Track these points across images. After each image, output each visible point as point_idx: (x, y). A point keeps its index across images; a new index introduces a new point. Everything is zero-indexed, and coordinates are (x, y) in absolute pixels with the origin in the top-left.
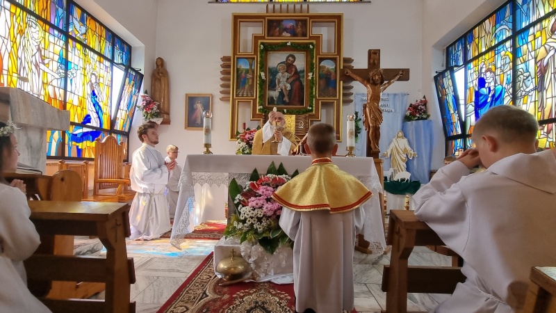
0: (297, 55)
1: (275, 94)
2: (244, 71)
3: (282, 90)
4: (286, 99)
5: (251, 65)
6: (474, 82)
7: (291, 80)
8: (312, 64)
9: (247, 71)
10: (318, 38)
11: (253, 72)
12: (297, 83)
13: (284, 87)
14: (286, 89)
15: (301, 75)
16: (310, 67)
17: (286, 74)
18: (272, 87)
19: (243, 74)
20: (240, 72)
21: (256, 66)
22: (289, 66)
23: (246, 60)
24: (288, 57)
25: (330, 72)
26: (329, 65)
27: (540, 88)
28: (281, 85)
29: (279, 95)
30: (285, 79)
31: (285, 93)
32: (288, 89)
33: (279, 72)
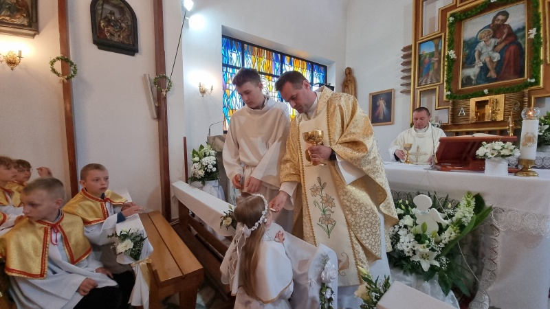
1: (473, 72)
2: (428, 56)
3: (485, 64)
4: (492, 74)
5: (437, 46)
7: (500, 47)
8: (537, 16)
9: (432, 55)
11: (440, 54)
12: (512, 48)
13: (488, 60)
14: (491, 61)
16: (534, 20)
17: (493, 41)
18: (470, 63)
20: (421, 59)
22: (497, 29)
23: (431, 42)
24: (495, 18)
28: (483, 58)
29: (480, 72)
30: (490, 48)
31: (490, 67)
32: (495, 60)
33: (479, 42)
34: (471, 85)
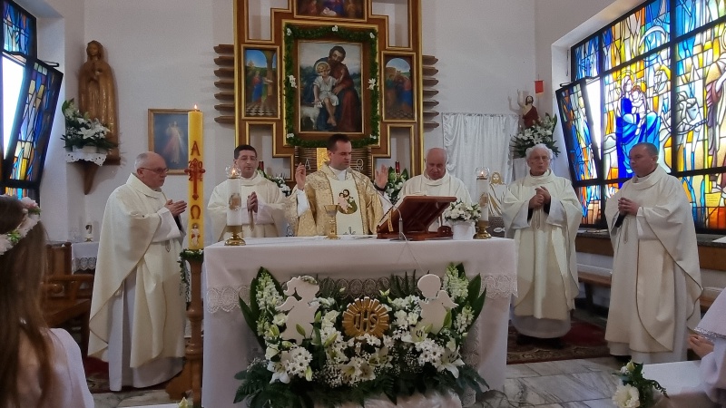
0: (347, 47)
2: (258, 72)
3: (324, 105)
4: (332, 121)
5: (269, 62)
6: (615, 103)
7: (338, 89)
8: (374, 65)
9: (263, 73)
10: (382, 22)
11: (275, 74)
12: (349, 95)
13: (327, 101)
14: (330, 103)
15: (355, 81)
16: (370, 69)
17: (331, 79)
18: (309, 100)
19: (257, 77)
20: (250, 73)
21: (280, 65)
22: (335, 66)
23: (261, 53)
24: (332, 51)
25: (402, 78)
26: (400, 67)
27: (710, 121)
28: (322, 97)
29: (320, 115)
30: (329, 88)
31: (329, 111)
32: (334, 104)
33: (318, 76)
34: (311, 129)
